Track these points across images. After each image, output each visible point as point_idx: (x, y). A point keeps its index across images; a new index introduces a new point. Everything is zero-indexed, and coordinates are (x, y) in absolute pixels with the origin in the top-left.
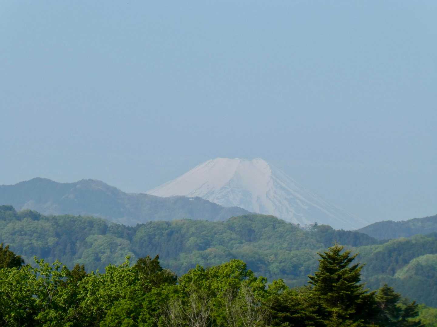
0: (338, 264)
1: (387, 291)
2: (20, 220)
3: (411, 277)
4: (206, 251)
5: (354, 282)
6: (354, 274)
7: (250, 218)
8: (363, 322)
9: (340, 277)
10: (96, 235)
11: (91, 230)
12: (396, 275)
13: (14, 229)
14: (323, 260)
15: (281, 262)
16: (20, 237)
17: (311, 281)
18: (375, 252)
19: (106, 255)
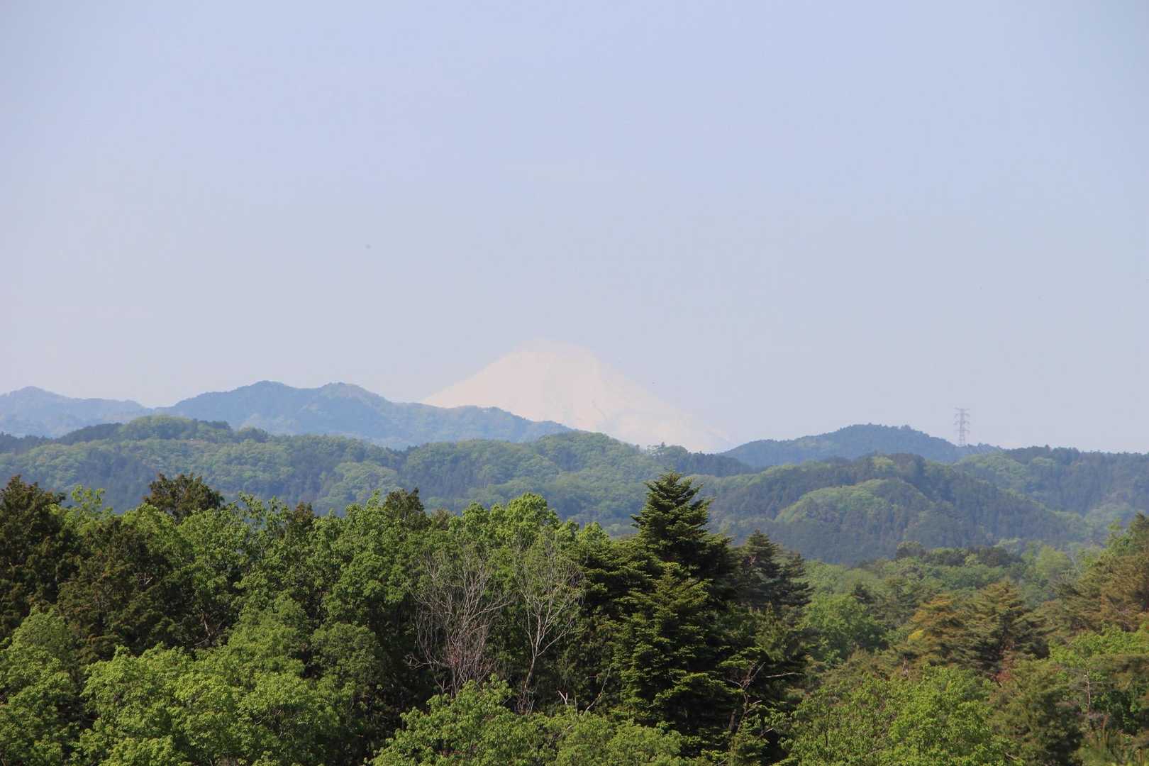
0: (674, 499)
1: (758, 540)
2: (239, 443)
3: (800, 521)
4: (506, 484)
5: (696, 524)
6: (697, 513)
7: (570, 436)
8: (711, 582)
9: (677, 517)
10: (348, 463)
11: (341, 456)
12: (779, 518)
13: (229, 455)
14: (652, 493)
15: (614, 500)
16: (239, 467)
17: (636, 523)
18: (749, 484)
19: (364, 491)
